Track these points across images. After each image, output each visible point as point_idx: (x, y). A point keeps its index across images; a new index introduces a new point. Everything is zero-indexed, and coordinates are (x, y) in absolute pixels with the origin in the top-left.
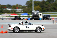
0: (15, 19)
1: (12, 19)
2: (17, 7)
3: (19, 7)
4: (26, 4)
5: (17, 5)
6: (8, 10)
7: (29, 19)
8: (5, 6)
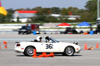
0: (66, 33)
1: (61, 33)
2: (70, 12)
3: (73, 12)
4: (85, 6)
5: (70, 8)
6: (54, 17)
7: (92, 32)
8: (48, 9)
